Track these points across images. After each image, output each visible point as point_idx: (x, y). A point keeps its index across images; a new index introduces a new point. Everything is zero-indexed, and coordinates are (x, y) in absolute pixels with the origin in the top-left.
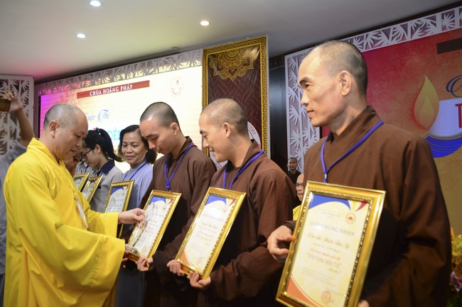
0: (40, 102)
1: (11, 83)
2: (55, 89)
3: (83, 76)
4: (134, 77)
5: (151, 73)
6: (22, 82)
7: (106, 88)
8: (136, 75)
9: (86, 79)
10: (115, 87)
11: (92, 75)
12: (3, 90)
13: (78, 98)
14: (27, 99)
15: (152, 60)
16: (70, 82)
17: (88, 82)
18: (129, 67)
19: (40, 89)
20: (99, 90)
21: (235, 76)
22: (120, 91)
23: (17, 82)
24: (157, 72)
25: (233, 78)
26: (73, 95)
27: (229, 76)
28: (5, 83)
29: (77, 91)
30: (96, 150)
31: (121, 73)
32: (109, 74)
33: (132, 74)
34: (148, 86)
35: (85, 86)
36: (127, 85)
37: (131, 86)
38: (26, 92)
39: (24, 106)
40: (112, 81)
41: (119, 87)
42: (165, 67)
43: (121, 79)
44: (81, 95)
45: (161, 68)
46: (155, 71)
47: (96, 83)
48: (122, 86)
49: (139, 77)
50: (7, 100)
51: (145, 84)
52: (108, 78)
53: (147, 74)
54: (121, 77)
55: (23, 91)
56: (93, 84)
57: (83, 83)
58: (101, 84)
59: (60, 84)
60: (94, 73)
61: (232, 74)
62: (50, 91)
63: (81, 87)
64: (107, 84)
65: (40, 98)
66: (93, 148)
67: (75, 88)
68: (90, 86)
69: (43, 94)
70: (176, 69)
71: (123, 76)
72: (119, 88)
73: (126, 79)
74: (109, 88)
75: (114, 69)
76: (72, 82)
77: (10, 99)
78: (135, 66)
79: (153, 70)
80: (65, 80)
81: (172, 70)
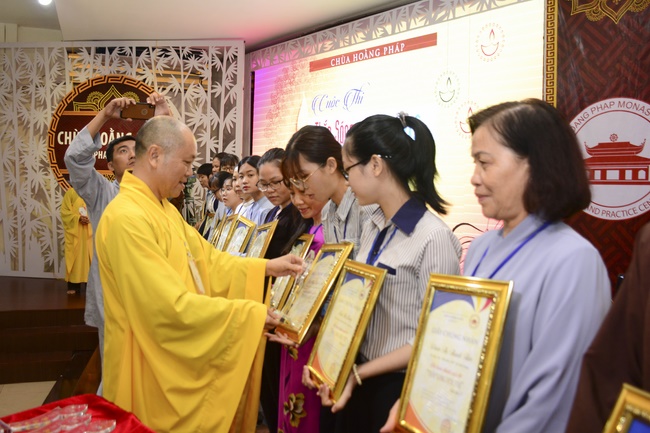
0: (253, 81)
1: (213, 51)
2: (276, 57)
3: (319, 34)
4: (408, 29)
5: (441, 20)
6: (228, 49)
7: (358, 52)
8: (413, 25)
9: (324, 39)
10: (375, 48)
11: (334, 32)
12: (201, 63)
13: (311, 71)
14: (235, 75)
16: (299, 45)
17: (328, 44)
18: (399, 11)
19: (253, 60)
20: (346, 55)
21: (621, 13)
22: (382, 55)
23: (221, 50)
24: (451, 16)
25: (617, 17)
26: (303, 67)
27: (607, 12)
28: (204, 52)
29: (310, 59)
31: (385, 24)
32: (363, 27)
33: (404, 23)
34: (435, 44)
35: (322, 51)
36: (394, 44)
37: (403, 45)
38: (233, 65)
39: (231, 87)
40: (368, 38)
41: (381, 48)
42: (467, 7)
43: (385, 34)
44: (316, 66)
45: (459, 11)
46: (447, 14)
47: (341, 44)
48: (387, 45)
49: (418, 28)
51: (430, 40)
52: (361, 35)
53: (433, 22)
54: (385, 30)
55: (228, 64)
56: (336, 46)
57: (320, 45)
58: (350, 44)
59: (284, 49)
60: (338, 28)
61: (616, 8)
62: (267, 62)
63: (317, 53)
64: (358, 41)
65: (253, 73)
67: (308, 55)
68: (331, 50)
69: (257, 68)
70: (489, 8)
71: (389, 28)
72: (381, 51)
73: (393, 33)
74: (363, 51)
75: (371, 18)
76: (302, 45)
78: (411, 9)
79: (443, 13)
80: (291, 42)
81: (481, 11)
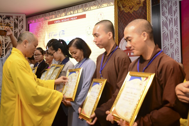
0: (29, 27)
1: (14, 17)
2: (37, 20)
3: (51, 13)
4: (78, 13)
5: (87, 10)
6: (20, 16)
7: (63, 19)
8: (79, 12)
9: (52, 14)
10: (68, 18)
11: (55, 12)
12: (10, 21)
13: (48, 24)
14: (23, 26)
15: (87, 3)
16: (44, 16)
17: (54, 16)
18: (75, 7)
19: (29, 20)
20: (59, 20)
22: (70, 20)
23: (17, 17)
24: (90, 9)
25: (131, 12)
26: (46, 23)
27: (129, 10)
28: (11, 17)
29: (48, 21)
30: (58, 51)
31: (71, 11)
32: (64, 11)
33: (76, 11)
35: (52, 18)
36: (74, 17)
37: (76, 17)
38: (22, 22)
39: (21, 29)
40: (66, 15)
41: (70, 18)
42: (94, 7)
43: (71, 14)
44: (50, 23)
45: (92, 8)
46: (89, 9)
47: (58, 16)
48: (72, 17)
49: (80, 12)
50: (5, 31)
51: (84, 16)
52: (64, 14)
53: (85, 11)
54: (71, 13)
55: (20, 22)
56: (56, 17)
57: (51, 17)
58: (60, 17)
59: (39, 17)
60: (56, 11)
61: (131, 9)
62: (34, 21)
63: (50, 19)
64: (63, 16)
65: (29, 25)
66: (56, 50)
67: (47, 19)
68: (55, 18)
69: (30, 23)
70: (100, 8)
71: (72, 12)
72: (70, 19)
73: (73, 14)
74: (64, 19)
75: (67, 9)
76: (45, 16)
77: (6, 30)
78: (78, 7)
79: (87, 8)
80: (41, 15)
81: (98, 8)
